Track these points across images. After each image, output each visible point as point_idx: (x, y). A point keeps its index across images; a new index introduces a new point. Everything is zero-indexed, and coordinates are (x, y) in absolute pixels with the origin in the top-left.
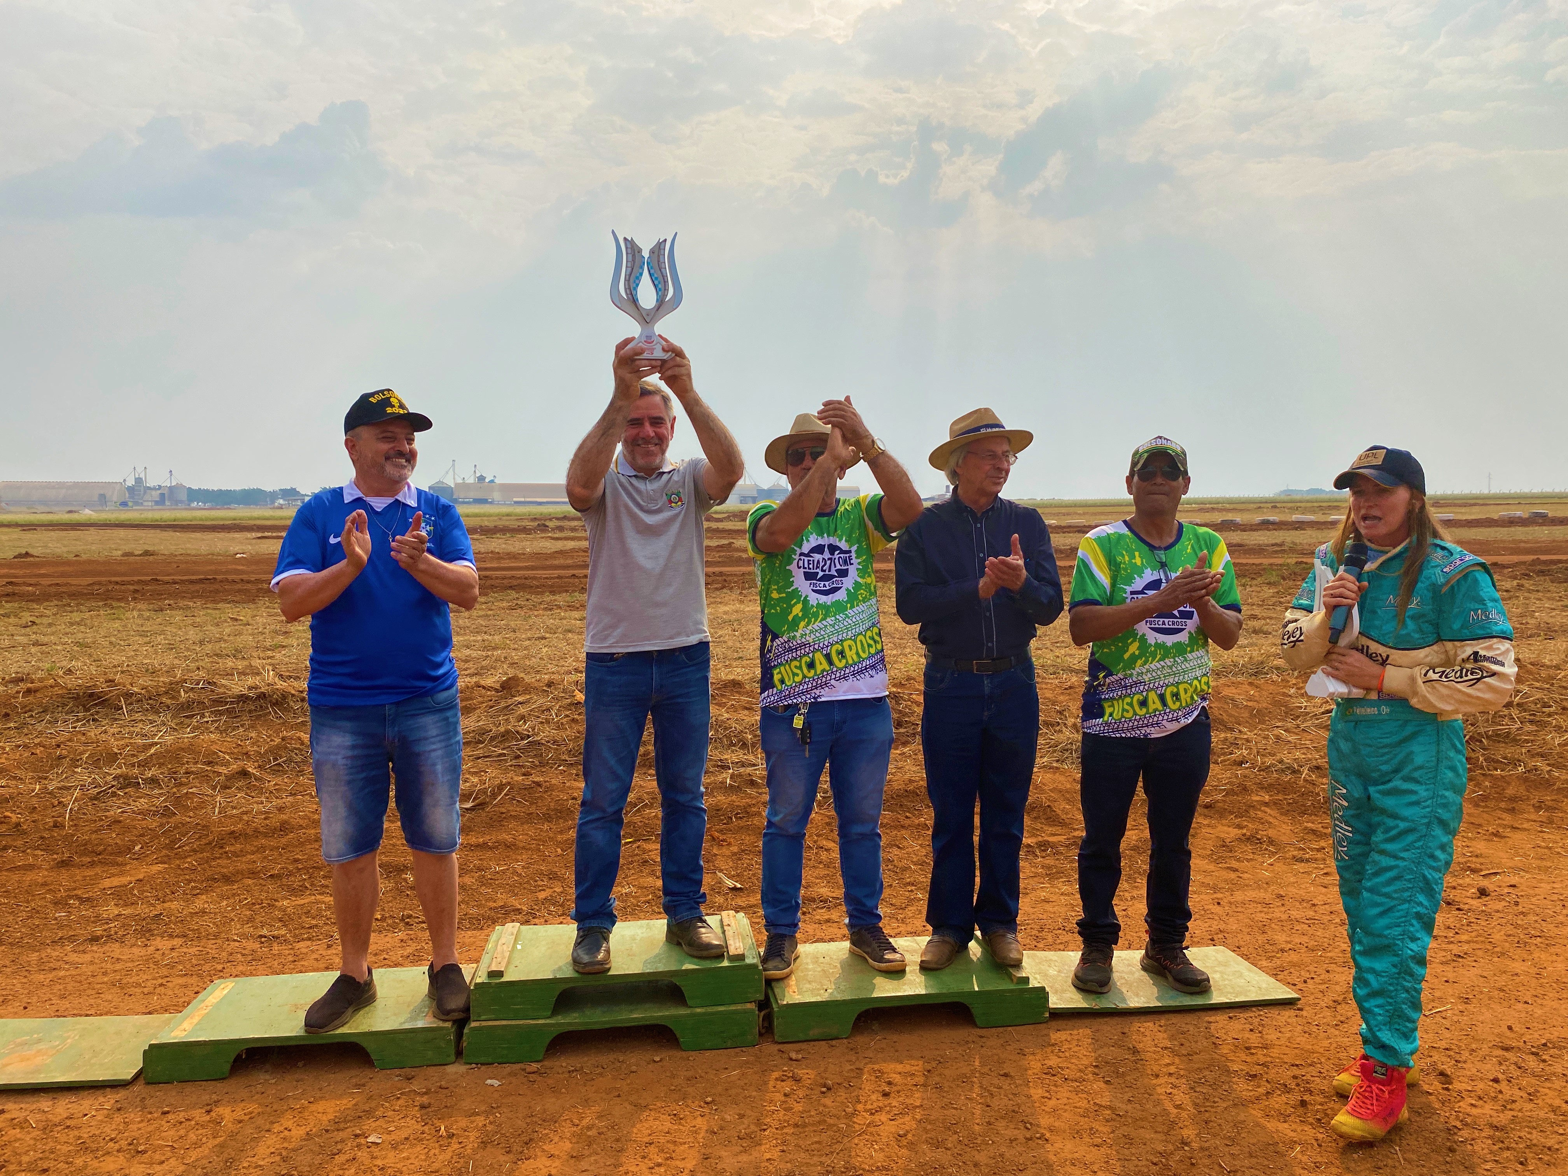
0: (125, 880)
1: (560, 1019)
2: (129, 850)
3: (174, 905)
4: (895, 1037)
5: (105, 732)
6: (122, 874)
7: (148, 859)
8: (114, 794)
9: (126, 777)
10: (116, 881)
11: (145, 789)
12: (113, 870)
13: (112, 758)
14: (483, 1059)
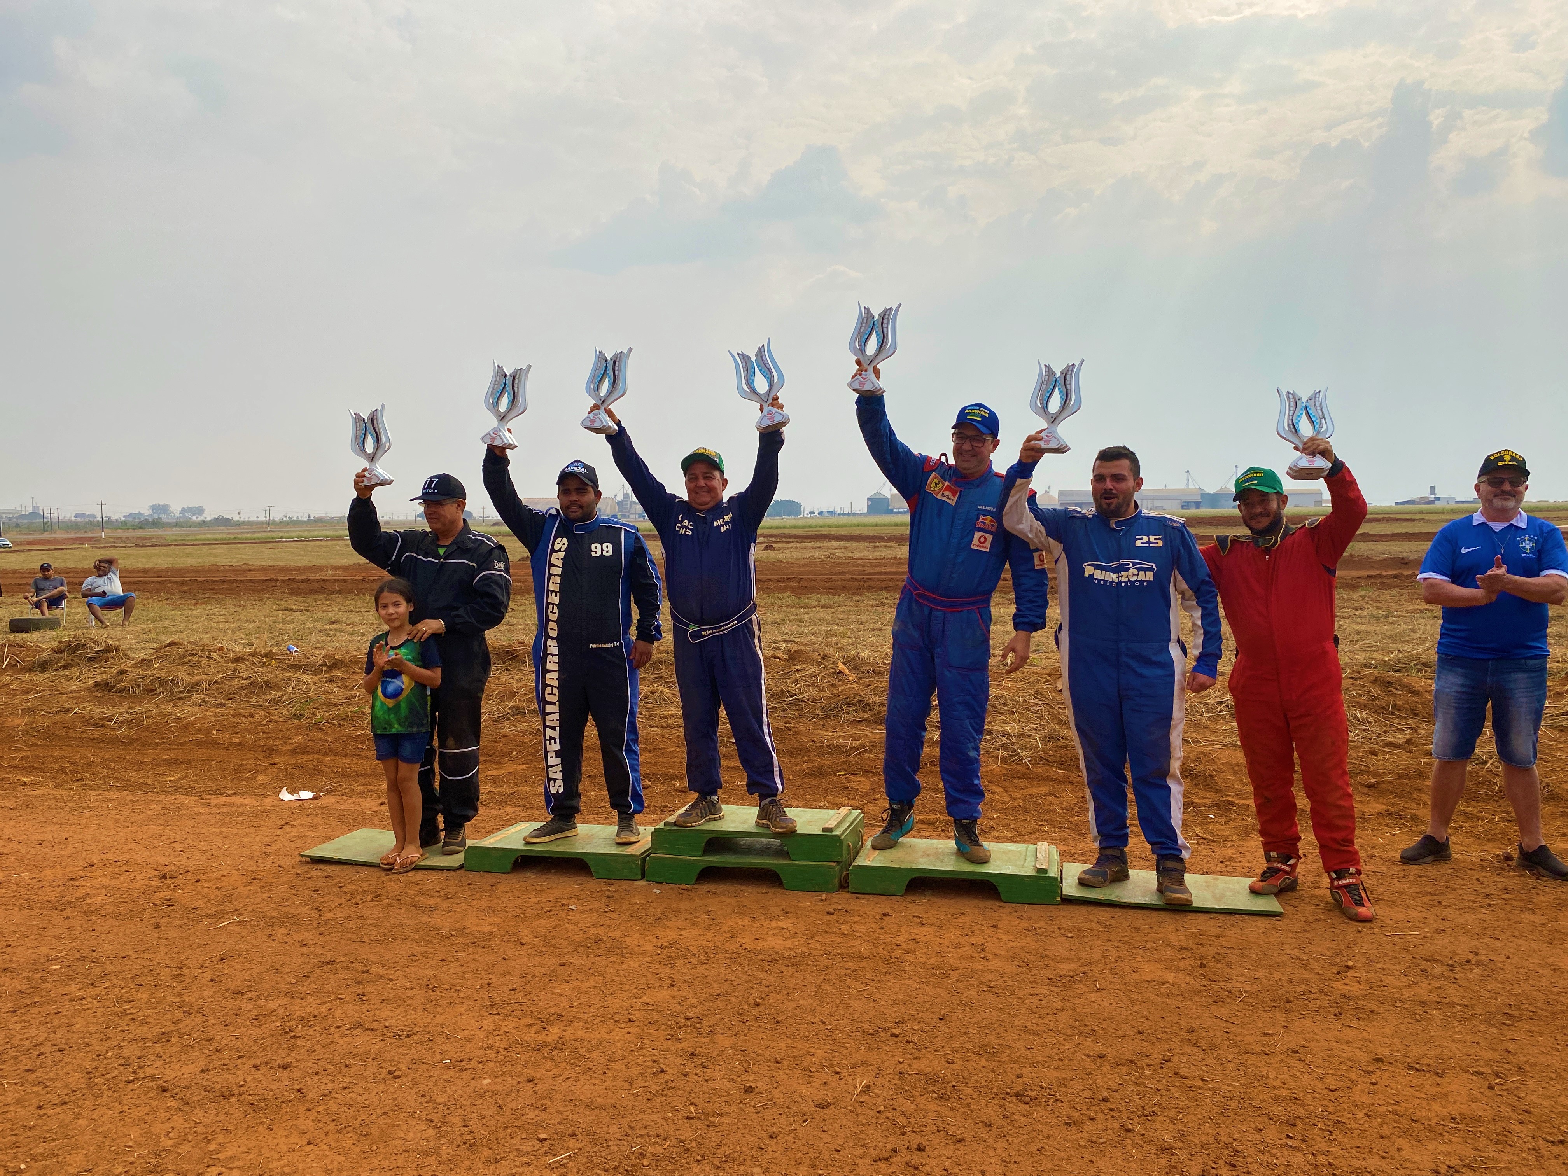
0: (500, 772)
1: (707, 858)
2: (509, 754)
3: (525, 789)
4: (937, 900)
5: (512, 678)
6: (501, 768)
7: (519, 762)
8: (508, 719)
9: (517, 708)
10: (495, 773)
11: (528, 716)
12: (498, 766)
13: (513, 695)
14: (657, 879)
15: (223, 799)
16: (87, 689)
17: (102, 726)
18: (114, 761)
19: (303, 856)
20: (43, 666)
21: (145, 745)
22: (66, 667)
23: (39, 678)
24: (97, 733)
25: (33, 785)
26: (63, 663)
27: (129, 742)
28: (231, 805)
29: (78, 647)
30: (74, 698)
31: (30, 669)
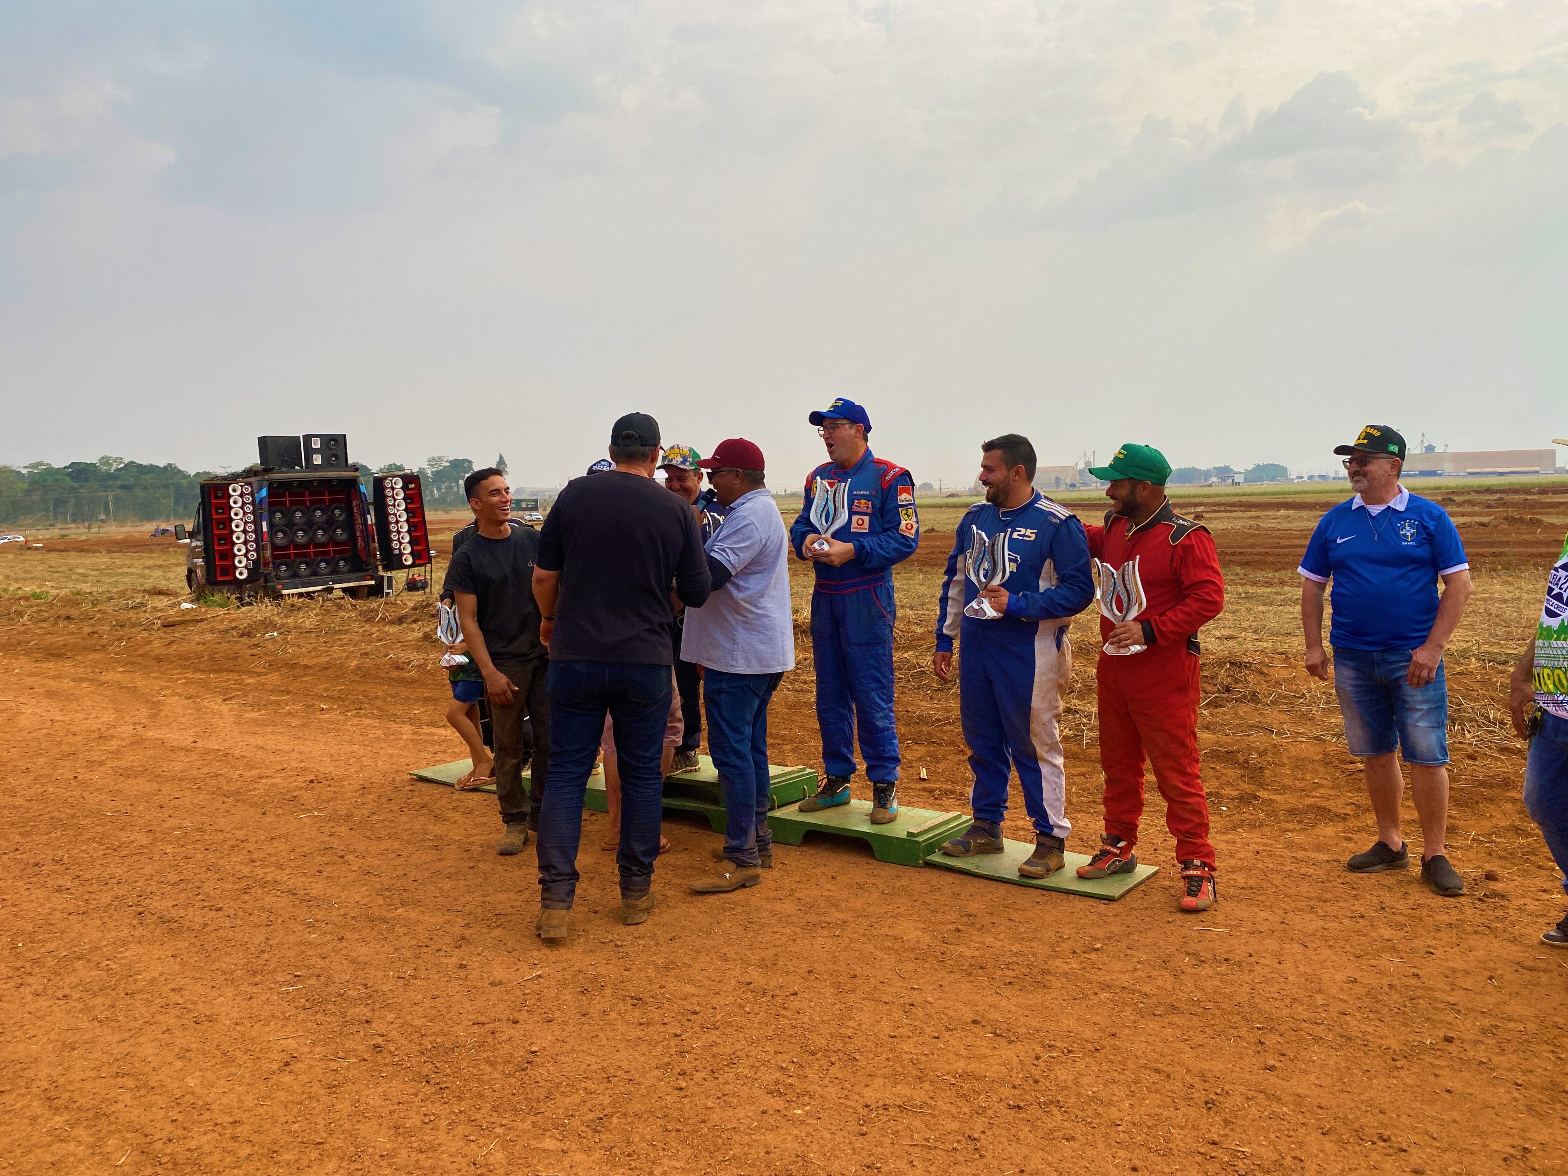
15: (433, 730)
16: (418, 640)
17: (402, 669)
18: (392, 697)
19: (411, 774)
20: (401, 620)
21: (422, 685)
22: (415, 621)
23: (392, 629)
24: (395, 674)
25: (329, 710)
26: (415, 617)
27: (412, 682)
28: (433, 734)
29: (428, 605)
30: (405, 646)
31: (392, 623)
